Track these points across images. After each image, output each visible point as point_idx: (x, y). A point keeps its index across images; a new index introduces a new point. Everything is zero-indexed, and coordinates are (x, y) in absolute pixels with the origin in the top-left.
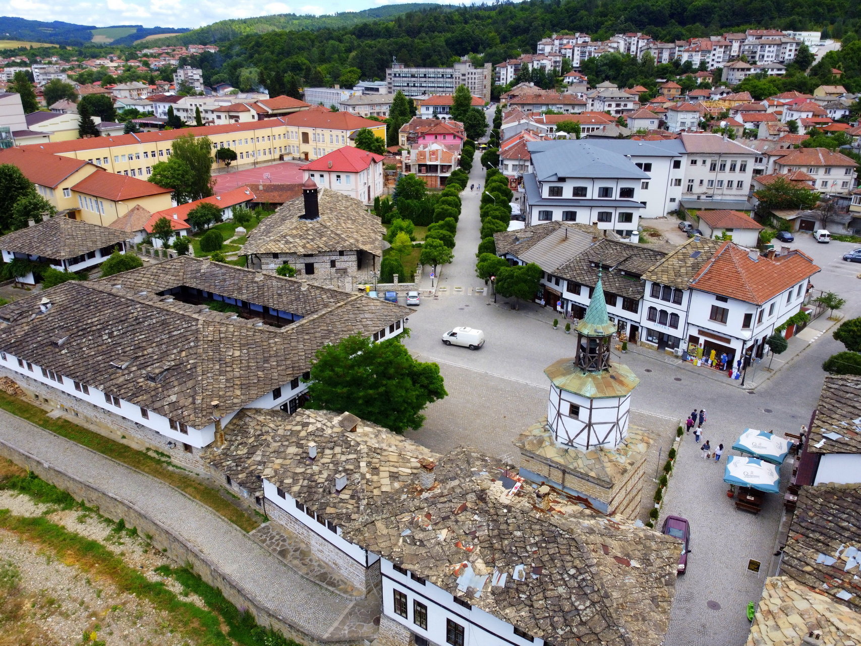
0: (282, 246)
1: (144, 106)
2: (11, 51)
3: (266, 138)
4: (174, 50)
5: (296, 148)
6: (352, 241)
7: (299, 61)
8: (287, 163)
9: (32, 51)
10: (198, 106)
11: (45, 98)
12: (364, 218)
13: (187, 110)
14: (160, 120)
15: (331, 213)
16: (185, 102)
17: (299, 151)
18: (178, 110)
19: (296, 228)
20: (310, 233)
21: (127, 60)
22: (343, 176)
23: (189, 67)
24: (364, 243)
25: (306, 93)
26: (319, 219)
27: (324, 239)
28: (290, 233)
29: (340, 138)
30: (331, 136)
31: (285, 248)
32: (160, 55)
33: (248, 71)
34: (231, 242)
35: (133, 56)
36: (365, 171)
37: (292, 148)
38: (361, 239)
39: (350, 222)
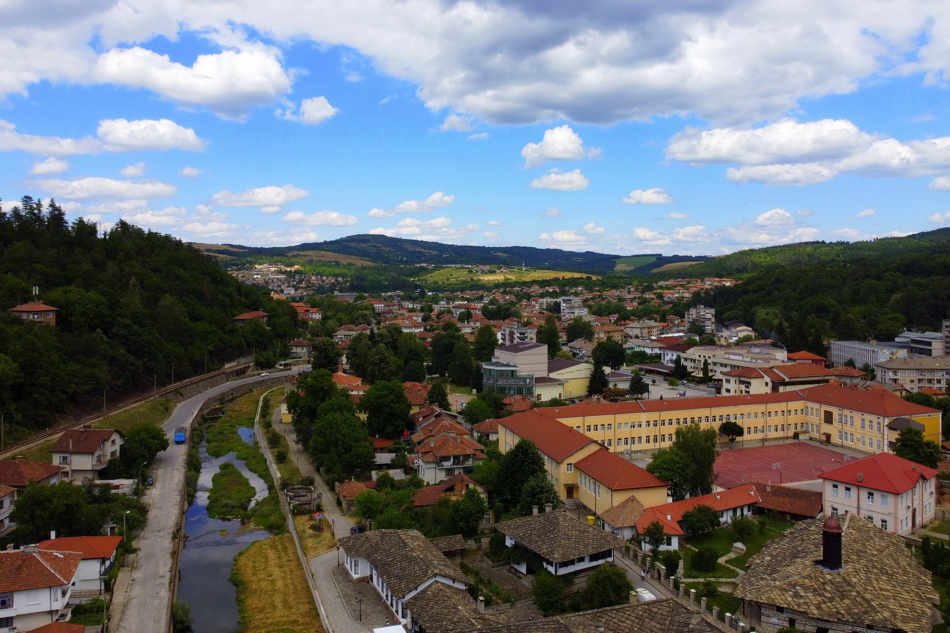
0: (790, 599)
1: (652, 349)
2: (547, 281)
3: (780, 413)
4: (689, 283)
5: (815, 427)
6: (886, 614)
7: (826, 303)
8: (802, 444)
9: (563, 282)
10: (707, 358)
11: (566, 335)
12: (906, 572)
13: (694, 361)
14: (667, 368)
15: (858, 560)
16: (694, 353)
17: (818, 431)
18: (686, 359)
19: (809, 577)
20: (828, 588)
21: (643, 292)
22: (877, 496)
23: (702, 306)
24: (905, 620)
25: (832, 346)
26: (842, 571)
27: (847, 601)
28: (801, 581)
29: (875, 425)
30: (863, 420)
31: (793, 603)
32: (675, 287)
33: (765, 311)
34: (726, 562)
35: (649, 288)
36: (910, 492)
37: (810, 426)
38: (899, 611)
39: (884, 578)
